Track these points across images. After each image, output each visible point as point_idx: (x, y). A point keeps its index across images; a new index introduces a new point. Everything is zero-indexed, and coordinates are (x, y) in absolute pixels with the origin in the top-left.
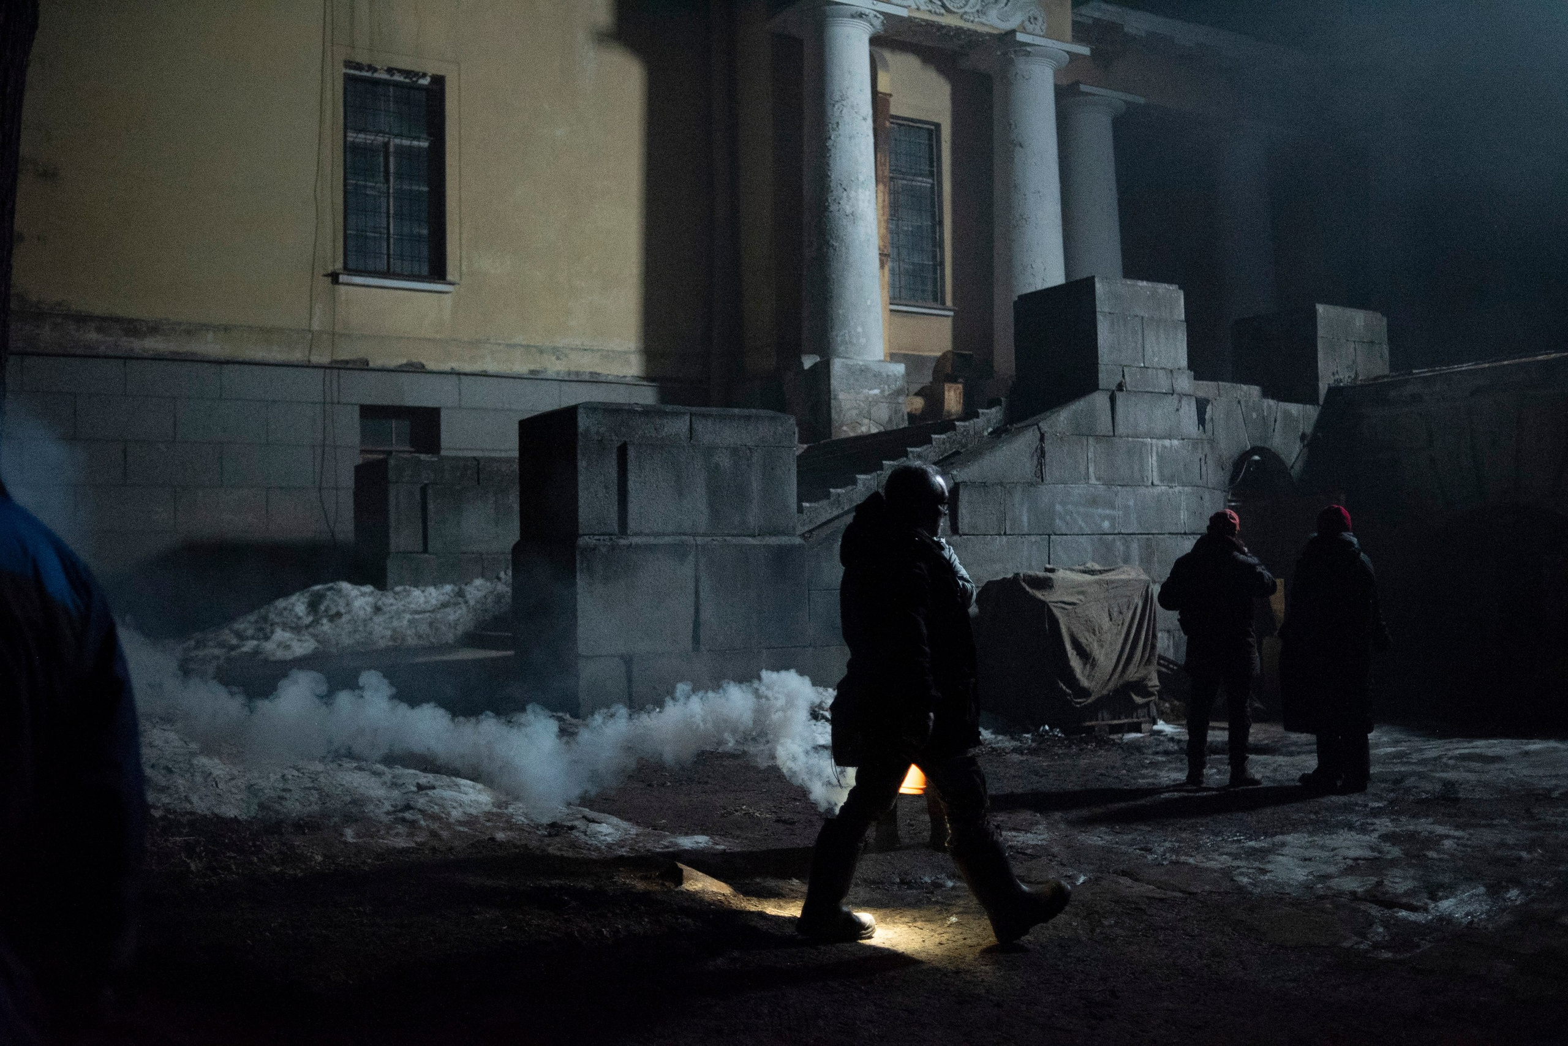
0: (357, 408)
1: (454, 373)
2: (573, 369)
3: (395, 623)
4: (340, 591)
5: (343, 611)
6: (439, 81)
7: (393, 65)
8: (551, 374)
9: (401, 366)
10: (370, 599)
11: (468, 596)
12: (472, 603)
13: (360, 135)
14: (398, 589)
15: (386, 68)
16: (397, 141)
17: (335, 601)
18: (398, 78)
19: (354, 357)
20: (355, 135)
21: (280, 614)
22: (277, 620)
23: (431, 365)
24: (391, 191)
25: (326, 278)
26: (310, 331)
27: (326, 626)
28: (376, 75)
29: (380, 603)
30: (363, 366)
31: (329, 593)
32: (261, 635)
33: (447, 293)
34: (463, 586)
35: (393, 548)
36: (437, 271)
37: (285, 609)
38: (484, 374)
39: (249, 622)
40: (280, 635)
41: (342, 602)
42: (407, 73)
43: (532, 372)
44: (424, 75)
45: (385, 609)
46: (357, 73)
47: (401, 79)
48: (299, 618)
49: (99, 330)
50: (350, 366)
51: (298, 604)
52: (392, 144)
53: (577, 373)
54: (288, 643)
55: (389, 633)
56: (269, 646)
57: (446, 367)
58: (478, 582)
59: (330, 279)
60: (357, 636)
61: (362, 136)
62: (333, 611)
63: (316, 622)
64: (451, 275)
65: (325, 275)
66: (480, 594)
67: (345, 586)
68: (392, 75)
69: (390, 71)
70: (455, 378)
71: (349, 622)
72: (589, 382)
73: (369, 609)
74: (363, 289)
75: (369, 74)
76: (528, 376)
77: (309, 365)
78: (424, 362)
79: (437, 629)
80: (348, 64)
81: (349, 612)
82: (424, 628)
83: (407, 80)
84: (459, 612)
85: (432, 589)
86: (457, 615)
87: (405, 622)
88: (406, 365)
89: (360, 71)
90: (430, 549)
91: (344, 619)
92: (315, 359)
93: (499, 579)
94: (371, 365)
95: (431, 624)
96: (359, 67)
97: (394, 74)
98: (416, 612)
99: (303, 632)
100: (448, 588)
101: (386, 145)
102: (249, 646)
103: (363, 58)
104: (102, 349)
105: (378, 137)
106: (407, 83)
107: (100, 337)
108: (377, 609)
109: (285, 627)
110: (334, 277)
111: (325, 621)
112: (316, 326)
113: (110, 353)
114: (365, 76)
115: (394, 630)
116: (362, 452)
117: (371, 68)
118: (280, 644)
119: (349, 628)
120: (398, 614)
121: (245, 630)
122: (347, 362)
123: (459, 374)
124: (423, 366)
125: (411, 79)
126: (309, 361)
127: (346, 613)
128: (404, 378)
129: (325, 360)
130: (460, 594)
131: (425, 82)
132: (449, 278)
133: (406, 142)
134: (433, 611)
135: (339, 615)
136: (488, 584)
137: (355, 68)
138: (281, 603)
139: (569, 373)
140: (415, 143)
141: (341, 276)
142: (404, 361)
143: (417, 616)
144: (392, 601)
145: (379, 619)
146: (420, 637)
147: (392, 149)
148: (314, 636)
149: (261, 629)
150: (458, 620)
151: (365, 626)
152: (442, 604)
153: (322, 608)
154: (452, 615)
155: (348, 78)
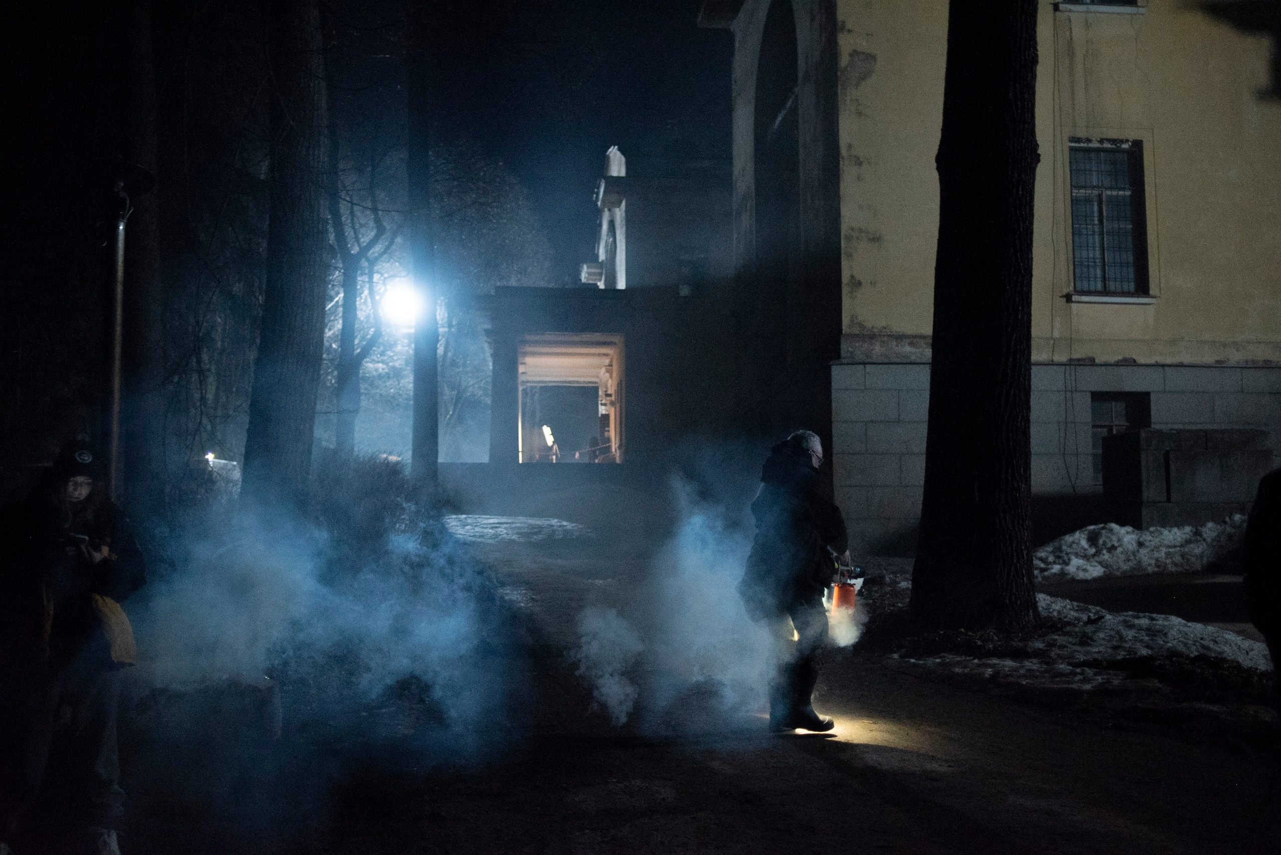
0: (1089, 395)
1: (1157, 365)
2: (1250, 358)
3: (1156, 555)
4: (1111, 530)
5: (1116, 544)
6: (1138, 145)
7: (1105, 136)
8: (1232, 362)
9: (1118, 362)
10: (1134, 536)
11: (1205, 536)
12: (1209, 540)
13: (1080, 191)
14: (1152, 529)
15: (1099, 139)
16: (1109, 193)
17: (1109, 537)
18: (1107, 145)
19: (1083, 356)
20: (1077, 191)
21: (1070, 546)
22: (1069, 550)
23: (1141, 360)
24: (1105, 230)
25: (1061, 299)
26: (1052, 338)
27: (1106, 556)
28: (1091, 145)
29: (1141, 539)
30: (1091, 362)
31: (1103, 532)
32: (1061, 561)
33: (1150, 304)
34: (1199, 528)
35: (1145, 498)
36: (1142, 288)
37: (1073, 542)
38: (1181, 365)
39: (1047, 551)
40: (1076, 562)
41: (1114, 538)
42: (1113, 141)
43: (1218, 362)
44: (1127, 141)
45: (1147, 544)
46: (1077, 145)
47: (1109, 146)
48: (1085, 550)
49: (911, 344)
50: (1081, 363)
51: (1080, 538)
52: (1104, 194)
53: (1253, 361)
54: (1084, 567)
55: (1153, 562)
56: (1071, 569)
57: (1152, 361)
58: (1210, 525)
59: (1065, 299)
60: (1130, 564)
61: (1082, 191)
62: (1109, 545)
63: (1098, 553)
64: (1153, 290)
65: (1061, 297)
66: (1214, 534)
67: (1114, 526)
68: (1102, 144)
69: (1101, 141)
70: (1161, 369)
71: (1122, 553)
72: (1263, 368)
73: (1135, 544)
74: (1088, 305)
75: (1085, 145)
76: (1215, 365)
77: (1052, 364)
78: (1134, 357)
79: (1188, 560)
80: (1073, 139)
81: (1121, 546)
82: (1177, 559)
83: (1114, 146)
84: (1201, 547)
85: (1175, 530)
86: (1200, 549)
87: (1163, 554)
88: (1122, 361)
89: (1079, 143)
90: (1172, 499)
91: (1119, 550)
92: (1056, 359)
93: (1225, 522)
94: (1097, 361)
95: (1183, 556)
96: (1079, 140)
97: (1104, 142)
98: (1170, 547)
99: (1091, 560)
100: (1188, 529)
101: (1100, 196)
102: (1056, 568)
103: (1081, 133)
104: (913, 358)
105: (1093, 191)
106: (1113, 148)
107: (913, 350)
108: (1141, 544)
109: (1077, 555)
110: (1068, 298)
111: (1105, 552)
112: (1056, 334)
113: (919, 361)
114: (1082, 147)
115: (1157, 560)
116: (1094, 426)
117: (1088, 140)
118: (1078, 568)
119: (1123, 557)
120: (1157, 548)
121: (1047, 558)
122: (1078, 360)
123: (1163, 366)
124: (1135, 361)
125: (1116, 145)
126: (1052, 361)
127: (1119, 546)
128: (1123, 370)
129: (1064, 359)
130: (1197, 533)
131: (1125, 146)
132: (1151, 292)
133: (1115, 193)
134: (1181, 546)
135: (1113, 548)
136: (1219, 527)
137: (1076, 142)
138: (1069, 538)
139: (1247, 362)
140: (1121, 193)
141: (1073, 297)
142: (1120, 357)
143: (1170, 550)
144: (1150, 538)
145: (1143, 551)
146: (1176, 565)
147: (1104, 199)
148: (1100, 563)
149: (1059, 557)
150: (1203, 553)
151: (1135, 555)
152: (1186, 541)
153: (1101, 542)
154: (1198, 549)
155: (1072, 149)
